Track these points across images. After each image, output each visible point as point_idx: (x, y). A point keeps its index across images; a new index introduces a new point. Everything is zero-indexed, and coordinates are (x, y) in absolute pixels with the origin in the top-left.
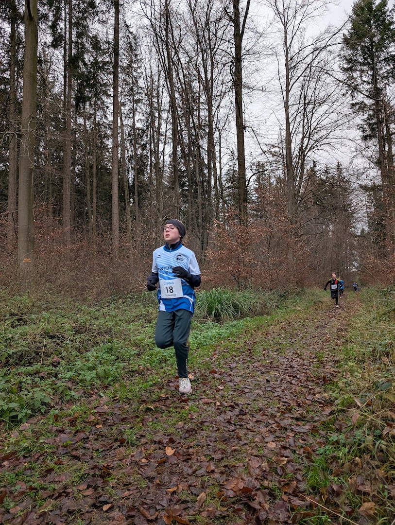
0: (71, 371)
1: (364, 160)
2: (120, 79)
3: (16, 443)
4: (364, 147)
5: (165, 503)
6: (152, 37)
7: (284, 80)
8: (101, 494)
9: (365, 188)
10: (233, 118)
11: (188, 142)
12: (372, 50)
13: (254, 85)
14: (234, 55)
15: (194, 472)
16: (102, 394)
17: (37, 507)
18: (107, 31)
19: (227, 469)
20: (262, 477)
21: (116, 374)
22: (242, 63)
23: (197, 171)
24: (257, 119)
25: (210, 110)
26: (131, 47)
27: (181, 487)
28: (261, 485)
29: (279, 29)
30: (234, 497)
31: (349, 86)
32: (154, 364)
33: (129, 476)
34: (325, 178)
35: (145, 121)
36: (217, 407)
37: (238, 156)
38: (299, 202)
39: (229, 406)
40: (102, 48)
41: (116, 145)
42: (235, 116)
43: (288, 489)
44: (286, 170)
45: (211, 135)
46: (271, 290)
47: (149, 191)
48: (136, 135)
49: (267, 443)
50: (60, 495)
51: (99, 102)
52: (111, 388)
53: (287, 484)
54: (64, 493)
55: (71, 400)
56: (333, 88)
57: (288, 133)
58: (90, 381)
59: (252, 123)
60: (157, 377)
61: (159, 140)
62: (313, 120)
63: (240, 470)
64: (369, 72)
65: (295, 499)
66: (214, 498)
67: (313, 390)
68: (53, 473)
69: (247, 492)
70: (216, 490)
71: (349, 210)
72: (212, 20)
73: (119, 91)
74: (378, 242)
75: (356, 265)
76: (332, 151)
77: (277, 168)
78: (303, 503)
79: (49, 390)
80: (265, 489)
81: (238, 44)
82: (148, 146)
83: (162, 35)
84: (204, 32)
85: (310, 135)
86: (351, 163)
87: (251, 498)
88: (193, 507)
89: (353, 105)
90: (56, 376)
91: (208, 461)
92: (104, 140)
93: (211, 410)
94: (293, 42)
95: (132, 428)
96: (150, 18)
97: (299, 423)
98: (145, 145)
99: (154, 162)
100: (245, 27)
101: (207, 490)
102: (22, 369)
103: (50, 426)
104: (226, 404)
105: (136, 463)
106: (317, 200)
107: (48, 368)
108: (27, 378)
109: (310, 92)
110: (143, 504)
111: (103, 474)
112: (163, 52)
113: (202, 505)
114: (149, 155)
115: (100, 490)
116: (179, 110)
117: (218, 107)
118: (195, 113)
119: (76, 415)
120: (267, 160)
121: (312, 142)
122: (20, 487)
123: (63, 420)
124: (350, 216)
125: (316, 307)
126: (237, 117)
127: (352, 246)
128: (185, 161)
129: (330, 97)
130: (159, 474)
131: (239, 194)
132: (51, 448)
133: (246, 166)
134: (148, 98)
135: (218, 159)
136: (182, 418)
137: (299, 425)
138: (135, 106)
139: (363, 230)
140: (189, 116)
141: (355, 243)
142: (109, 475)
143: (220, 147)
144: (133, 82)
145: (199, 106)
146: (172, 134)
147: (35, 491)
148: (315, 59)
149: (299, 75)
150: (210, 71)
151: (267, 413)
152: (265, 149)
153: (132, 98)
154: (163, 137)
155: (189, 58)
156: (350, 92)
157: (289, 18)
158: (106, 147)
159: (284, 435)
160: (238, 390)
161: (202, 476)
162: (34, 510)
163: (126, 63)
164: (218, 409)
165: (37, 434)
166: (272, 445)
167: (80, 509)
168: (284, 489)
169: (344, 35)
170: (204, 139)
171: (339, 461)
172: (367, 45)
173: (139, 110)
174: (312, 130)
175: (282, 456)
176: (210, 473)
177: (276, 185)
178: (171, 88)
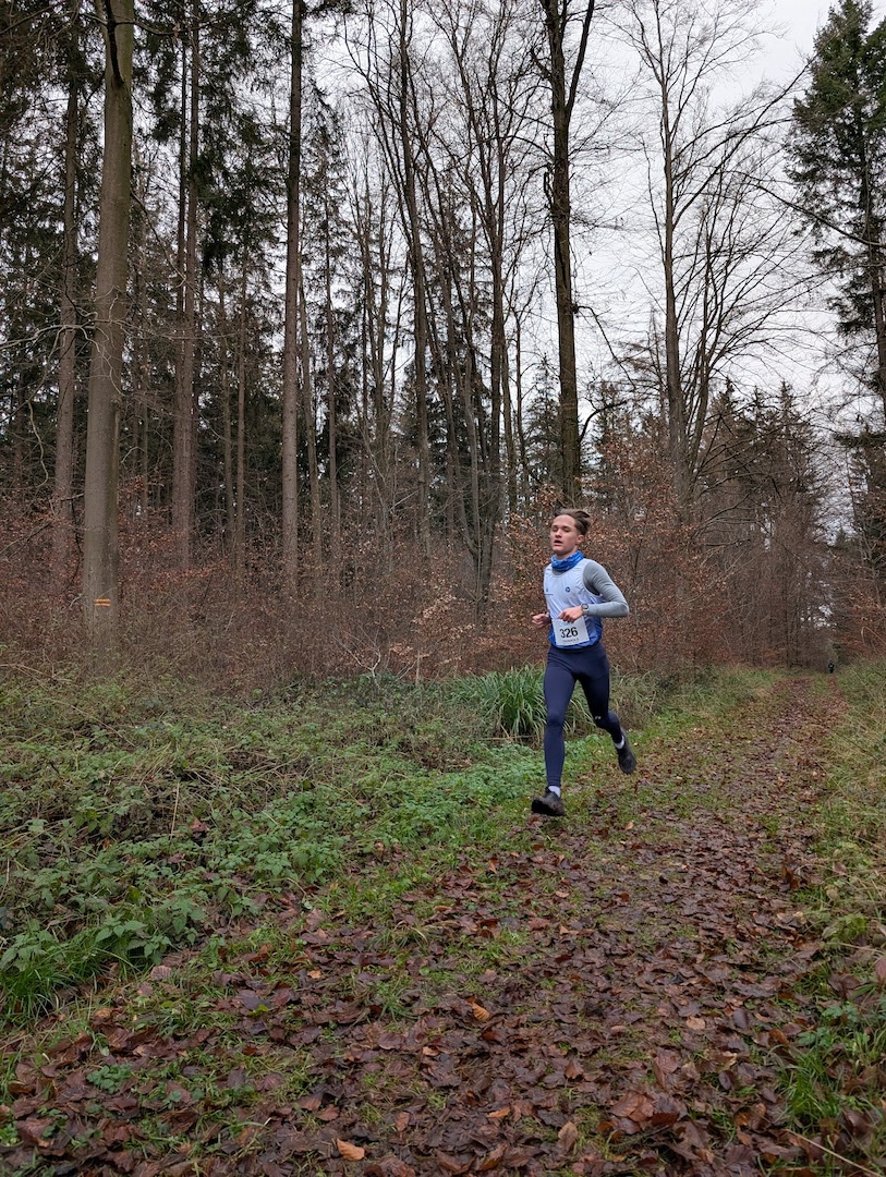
0: (234, 852)
1: (845, 377)
2: (301, 205)
3: (152, 1008)
4: (844, 347)
6: (370, 114)
7: (661, 202)
8: (353, 1120)
9: (846, 440)
10: (549, 287)
11: (446, 339)
12: (860, 134)
13: (597, 215)
14: (552, 149)
15: (540, 1079)
16: (307, 905)
18: (273, 103)
19: (609, 1074)
20: (687, 1093)
21: (331, 860)
22: (571, 166)
23: (468, 404)
24: (604, 290)
25: (496, 270)
26: (326, 136)
27: (518, 1109)
28: (689, 1110)
29: (650, 92)
30: (635, 1134)
31: (807, 213)
32: (405, 840)
33: (403, 1083)
34: (753, 418)
35: (352, 295)
36: (561, 938)
37: (562, 372)
40: (263, 139)
42: (554, 283)
43: (749, 1119)
44: (667, 401)
45: (498, 324)
46: (640, 672)
48: (333, 324)
49: (685, 1018)
51: (253, 255)
52: (322, 891)
53: (745, 1110)
54: (276, 1116)
55: (243, 916)
56: (774, 218)
57: (671, 318)
58: (279, 876)
59: (592, 298)
60: (420, 868)
61: (385, 336)
62: (728, 289)
63: (638, 1076)
64: (855, 183)
65: (766, 1141)
66: (595, 1134)
67: (766, 903)
69: (661, 1123)
70: (595, 1118)
71: (810, 488)
72: (502, 75)
74: (878, 562)
75: (828, 612)
76: (771, 357)
77: (645, 396)
78: (786, 1150)
79: (201, 893)
80: (698, 1118)
81: (560, 127)
82: (359, 350)
83: (393, 110)
84: (483, 100)
85: (720, 322)
86: (815, 383)
87: (673, 1137)
88: (551, 1152)
89: (818, 255)
90: (204, 862)
91: (565, 1056)
92: (262, 337)
94: (681, 119)
95: (386, 981)
96: (366, 73)
97: (747, 976)
98: (352, 347)
99: (373, 384)
100: (578, 89)
101: (575, 1118)
102: (131, 848)
103: (215, 973)
105: (413, 1057)
106: (737, 466)
107: (185, 846)
108: (146, 867)
109: (720, 229)
112: (395, 145)
113: (572, 1149)
114: (360, 368)
116: (428, 269)
118: (463, 276)
119: (265, 949)
121: (724, 337)
123: (236, 959)
124: (812, 502)
125: (742, 710)
126: (558, 287)
127: (818, 572)
128: (442, 381)
129: (765, 238)
130: (465, 1079)
131: (561, 455)
132: (226, 1020)
133: (578, 394)
134: (361, 243)
135: (515, 376)
136: (489, 960)
137: (749, 982)
138: (330, 262)
139: (842, 535)
140: (449, 284)
141: (824, 565)
143: (519, 350)
144: (327, 210)
145: (472, 261)
146: (411, 323)
148: (729, 156)
149: (696, 191)
150: (496, 185)
151: (674, 953)
152: (620, 356)
153: (324, 244)
154: (392, 330)
155: (449, 158)
156: (810, 227)
157: (673, 67)
158: (264, 353)
159: (719, 1003)
160: (601, 899)
161: (559, 1087)
163: (314, 170)
164: (565, 942)
165: (190, 990)
167: (316, 1151)
168: (738, 1121)
169: (796, 100)
170: (482, 332)
171: (851, 1061)
172: (848, 122)
173: (340, 270)
174: (724, 311)
175: (726, 1049)
176: (573, 1080)
177: (642, 433)
178: (412, 224)
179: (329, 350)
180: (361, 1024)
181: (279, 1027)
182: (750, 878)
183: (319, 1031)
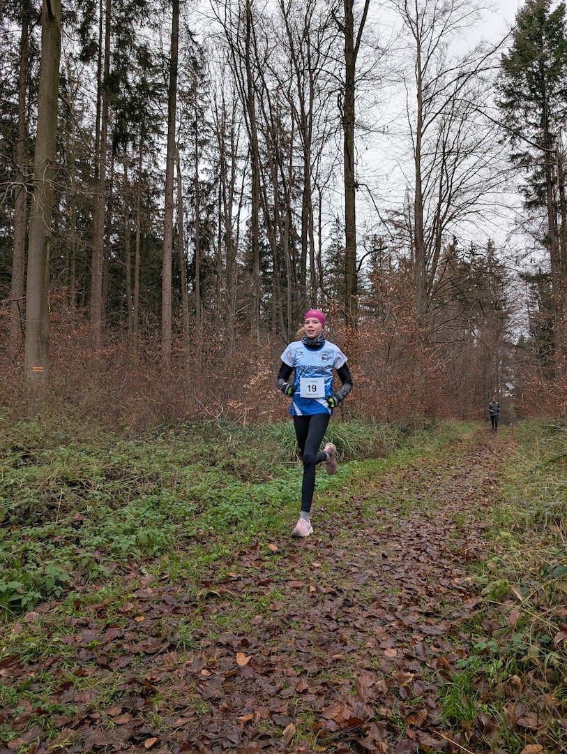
0: (100, 534)
1: (527, 237)
2: (179, 110)
3: (18, 642)
4: (527, 218)
5: (235, 738)
6: (226, 50)
7: (414, 118)
8: (142, 722)
9: (526, 277)
10: (340, 170)
11: (273, 203)
12: (543, 79)
13: (371, 124)
14: (344, 79)
15: (278, 692)
16: (144, 571)
17: (48, 740)
18: (161, 40)
19: (326, 689)
20: (377, 701)
21: (165, 541)
22: (355, 91)
23: (287, 247)
25: (306, 159)
26: (195, 63)
27: (258, 715)
28: (376, 714)
29: (409, 44)
30: (336, 731)
31: (509, 129)
32: (219, 528)
33: (183, 695)
34: (469, 262)
35: (213, 172)
36: (311, 594)
37: (347, 226)
38: (431, 295)
39: (329, 593)
40: (153, 64)
41: (169, 206)
42: (343, 168)
43: (416, 720)
44: (414, 249)
45: (307, 194)
46: (388, 421)
47: (216, 273)
48: (199, 191)
49: (384, 649)
50: (82, 723)
51: (146, 143)
52: (157, 561)
53: (414, 713)
54: (89, 719)
55: (98, 578)
56: (485, 132)
57: (418, 194)
58: (127, 551)
59: (367, 179)
60: (224, 547)
61: (232, 199)
62: (456, 176)
63: (346, 690)
64: (538, 111)
65: (425, 735)
66: (308, 732)
67: (449, 571)
68: (72, 688)
69: (354, 724)
70: (310, 720)
71: (503, 308)
72: (313, 27)
73: (176, 126)
74: (543, 356)
75: (511, 387)
76: (481, 222)
77: (401, 245)
78: (437, 742)
79: (67, 563)
80: (381, 719)
81: (350, 64)
82: (216, 208)
83: (240, 48)
84: (301, 44)
85: (449, 199)
86: (508, 240)
87: (362, 734)
88: (276, 745)
89: (513, 157)
90: (77, 542)
91: (298, 676)
92: (152, 198)
93: (302, 599)
94: (429, 63)
95: (187, 623)
96: (223, 22)
97: (429, 620)
98: (212, 207)
99: (225, 231)
100: (362, 39)
101: (297, 720)
102: (28, 531)
103: (69, 617)
104: (324, 590)
105: (194, 676)
106: (457, 292)
107: (66, 530)
108: (36, 544)
109: (452, 137)
110: (203, 739)
111: (145, 692)
112: (241, 72)
113: (290, 743)
114: (217, 221)
115: (140, 715)
116: (262, 156)
117: (319, 154)
118: (285, 162)
119: (106, 601)
120: (387, 232)
121: (452, 209)
122: (24, 709)
123: (86, 608)
124: (504, 317)
125: (452, 447)
126: (345, 170)
127: (506, 359)
128: (270, 231)
129: (480, 144)
130: (227, 693)
131: (346, 282)
132: (69, 651)
133: (357, 241)
134: (218, 137)
135: (317, 230)
136: (260, 609)
137: (430, 624)
138: (198, 149)
139: (522, 338)
140: (276, 167)
141: (510, 357)
142: (154, 693)
143: (320, 212)
144: (196, 114)
145: (291, 152)
146: (251, 192)
147: (45, 716)
148: (460, 88)
149: (437, 112)
150: (308, 101)
151: (383, 605)
152: (385, 217)
153: (194, 137)
154: (238, 196)
155: (278, 83)
156: (509, 138)
157: (425, 28)
158: (154, 208)
159: (409, 639)
160: (341, 568)
161: (290, 697)
162: (43, 744)
163: (188, 87)
164: (313, 597)
165: (49, 629)
166: (391, 653)
167: (111, 745)
168: (409, 720)
169: (503, 55)
170: (298, 199)
171: (489, 679)
172: (535, 70)
173: (205, 156)
174: (453, 191)
175: (407, 670)
176: (301, 693)
177: (399, 269)
178: (251, 125)
179: (197, 208)
180: (162, 653)
181: (104, 655)
182: (441, 555)
183: (131, 659)
